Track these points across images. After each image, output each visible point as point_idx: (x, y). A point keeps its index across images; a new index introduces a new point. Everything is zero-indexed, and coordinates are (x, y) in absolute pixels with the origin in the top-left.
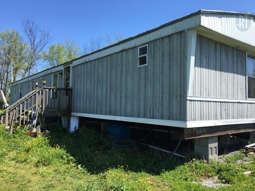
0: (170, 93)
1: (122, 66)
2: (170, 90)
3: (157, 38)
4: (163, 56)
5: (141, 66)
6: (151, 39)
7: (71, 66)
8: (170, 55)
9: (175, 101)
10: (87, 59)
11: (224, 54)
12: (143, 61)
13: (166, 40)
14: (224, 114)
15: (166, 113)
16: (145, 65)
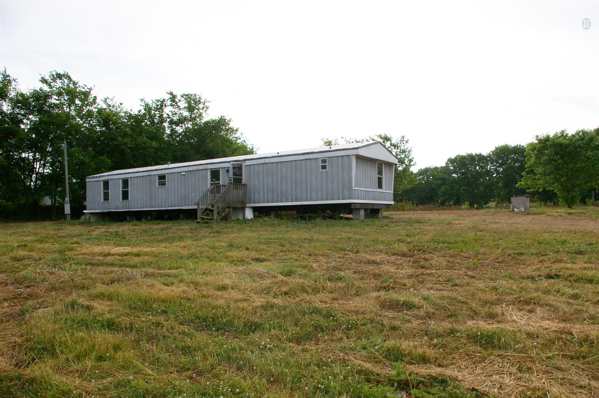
0: (343, 186)
1: (307, 169)
2: (343, 184)
3: (334, 156)
4: (338, 166)
5: (322, 170)
6: (330, 156)
7: (244, 165)
8: (342, 166)
9: (346, 190)
10: (267, 161)
11: (366, 165)
12: (324, 167)
13: (340, 158)
14: (367, 197)
15: (341, 197)
16: (325, 170)
